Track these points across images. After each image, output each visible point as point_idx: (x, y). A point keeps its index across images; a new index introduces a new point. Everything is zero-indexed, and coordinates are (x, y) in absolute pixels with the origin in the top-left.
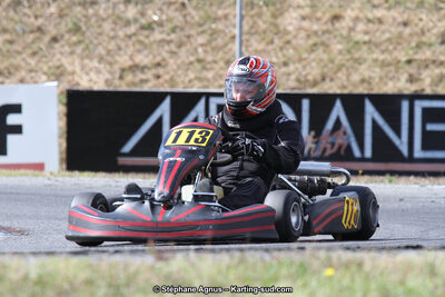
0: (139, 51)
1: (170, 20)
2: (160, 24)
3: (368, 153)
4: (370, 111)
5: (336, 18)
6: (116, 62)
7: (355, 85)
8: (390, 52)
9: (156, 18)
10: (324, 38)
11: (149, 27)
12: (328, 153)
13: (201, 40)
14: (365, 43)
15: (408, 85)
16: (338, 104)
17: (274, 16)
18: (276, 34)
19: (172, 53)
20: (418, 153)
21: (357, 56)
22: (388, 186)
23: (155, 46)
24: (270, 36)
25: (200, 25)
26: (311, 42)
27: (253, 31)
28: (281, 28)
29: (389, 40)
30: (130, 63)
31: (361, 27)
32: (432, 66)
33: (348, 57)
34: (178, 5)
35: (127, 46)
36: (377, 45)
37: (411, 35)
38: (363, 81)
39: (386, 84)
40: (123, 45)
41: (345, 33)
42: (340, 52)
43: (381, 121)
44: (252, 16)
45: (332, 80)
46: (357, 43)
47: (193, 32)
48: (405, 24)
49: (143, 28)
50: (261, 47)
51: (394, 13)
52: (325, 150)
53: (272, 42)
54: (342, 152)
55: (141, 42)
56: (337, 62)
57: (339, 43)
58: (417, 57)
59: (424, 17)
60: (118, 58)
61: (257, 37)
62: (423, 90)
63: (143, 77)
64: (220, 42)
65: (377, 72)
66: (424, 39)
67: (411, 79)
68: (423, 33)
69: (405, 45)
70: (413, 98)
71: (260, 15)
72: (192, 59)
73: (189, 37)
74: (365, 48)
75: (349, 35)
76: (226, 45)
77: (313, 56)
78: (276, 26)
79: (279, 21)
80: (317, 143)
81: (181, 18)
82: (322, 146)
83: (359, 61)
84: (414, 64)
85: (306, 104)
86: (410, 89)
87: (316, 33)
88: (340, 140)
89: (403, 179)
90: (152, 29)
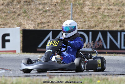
0: (43, 18)
1: (52, 9)
3: (108, 47)
4: (109, 36)
5: (99, 8)
6: (37, 21)
7: (105, 28)
8: (115, 18)
9: (48, 9)
10: (96, 14)
11: (46, 11)
12: (97, 47)
13: (61, 15)
14: (107, 16)
15: (120, 28)
16: (100, 33)
17: (81, 8)
18: (82, 13)
19: (52, 19)
20: (123, 47)
21: (105, 19)
22: (114, 57)
23: (47, 17)
24: (80, 14)
25: (60, 11)
26: (92, 15)
27: (75, 12)
28: (83, 11)
29: (114, 15)
30: (40, 22)
31: (106, 11)
33: (102, 20)
34: (54, 5)
35: (40, 17)
36: (111, 16)
37: (120, 13)
38: (107, 27)
39: (113, 27)
40: (38, 17)
41: (102, 13)
42: (100, 18)
43: (112, 38)
44: (75, 8)
45: (98, 26)
46: (105, 16)
47: (58, 13)
48: (119, 10)
49: (44, 11)
50: (78, 17)
51: (115, 7)
52: (96, 46)
53: (81, 16)
54: (101, 47)
55: (43, 16)
56: (99, 21)
57: (100, 16)
58: (122, 20)
59: (124, 8)
60: (37, 20)
61: (76, 14)
62: (124, 29)
63: (44, 25)
64: (66, 15)
65: (111, 24)
66: (124, 15)
67: (121, 26)
68: (124, 13)
69: (119, 16)
70: (121, 31)
71: (77, 8)
72: (58, 20)
73: (57, 14)
74: (107, 17)
75: (103, 13)
76: (68, 16)
77: (92, 19)
78: (82, 11)
79: (83, 9)
80: (94, 44)
81: (55, 9)
82: (95, 45)
83: (106, 21)
84: (122, 22)
85: (91, 33)
86: (120, 29)
87: (93, 13)
88: (100, 44)
89: (119, 55)
90: (47, 12)
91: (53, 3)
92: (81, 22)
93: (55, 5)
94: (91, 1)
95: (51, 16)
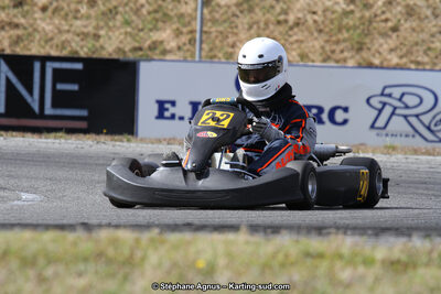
20: (48, 110)
32: (7, 28)
43: (14, 80)
70: (44, 59)
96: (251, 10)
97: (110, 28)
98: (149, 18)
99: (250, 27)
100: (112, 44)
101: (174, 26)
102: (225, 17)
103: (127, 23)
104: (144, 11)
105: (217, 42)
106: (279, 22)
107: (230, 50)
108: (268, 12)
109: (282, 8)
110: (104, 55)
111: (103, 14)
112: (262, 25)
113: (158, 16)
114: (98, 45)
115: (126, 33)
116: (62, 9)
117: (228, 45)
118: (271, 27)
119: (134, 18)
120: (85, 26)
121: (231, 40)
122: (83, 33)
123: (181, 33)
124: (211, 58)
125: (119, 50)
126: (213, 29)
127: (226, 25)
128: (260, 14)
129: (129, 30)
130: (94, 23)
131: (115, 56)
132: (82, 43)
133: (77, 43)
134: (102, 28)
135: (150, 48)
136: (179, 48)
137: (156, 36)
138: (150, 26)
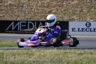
1: (5, 9)
2: (3, 10)
5: (31, 9)
8: (41, 14)
10: (30, 12)
13: (10, 12)
17: (21, 8)
19: (6, 14)
21: (36, 15)
23: (3, 13)
25: (10, 10)
26: (28, 12)
27: (18, 11)
29: (40, 12)
31: (36, 10)
33: (34, 15)
37: (44, 12)
38: (37, 19)
39: (41, 19)
41: (33, 11)
42: (33, 14)
45: (32, 19)
46: (35, 13)
48: (43, 10)
50: (20, 13)
51: (41, 8)
53: (22, 13)
57: (33, 13)
59: (46, 9)
61: (19, 12)
64: (13, 12)
65: (39, 17)
66: (46, 12)
68: (46, 11)
71: (19, 8)
72: (9, 15)
73: (8, 12)
74: (37, 13)
76: (14, 13)
77: (29, 15)
78: (22, 10)
81: (7, 9)
84: (45, 16)
87: (29, 11)
90: (2, 10)
91: (5, 6)
92: (22, 16)
93: (7, 6)
94: (27, 5)
95: (5, 12)
96: (90, 12)
97: (65, 16)
98: (72, 14)
99: (89, 15)
100: (65, 19)
101: (76, 15)
102: (85, 14)
103: (68, 15)
104: (71, 13)
105: (84, 18)
106: (94, 14)
107: (86, 19)
108: (93, 12)
109: (95, 12)
110: (64, 21)
111: (64, 14)
112: (91, 15)
113: (73, 14)
114: (63, 19)
115: (68, 17)
116: (57, 13)
117: (86, 18)
118: (93, 15)
119: (69, 14)
120: (61, 16)
121: (86, 17)
122: (61, 17)
123: (77, 17)
124: (83, 21)
125: (67, 20)
126: (83, 16)
127: (85, 15)
128: (91, 13)
129: (68, 16)
130: (62, 15)
131: (66, 21)
132: (60, 19)
133: (59, 19)
134: (64, 16)
135: (72, 19)
136: (77, 19)
137: (73, 17)
138: (72, 15)
